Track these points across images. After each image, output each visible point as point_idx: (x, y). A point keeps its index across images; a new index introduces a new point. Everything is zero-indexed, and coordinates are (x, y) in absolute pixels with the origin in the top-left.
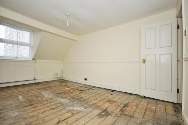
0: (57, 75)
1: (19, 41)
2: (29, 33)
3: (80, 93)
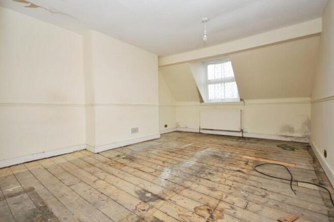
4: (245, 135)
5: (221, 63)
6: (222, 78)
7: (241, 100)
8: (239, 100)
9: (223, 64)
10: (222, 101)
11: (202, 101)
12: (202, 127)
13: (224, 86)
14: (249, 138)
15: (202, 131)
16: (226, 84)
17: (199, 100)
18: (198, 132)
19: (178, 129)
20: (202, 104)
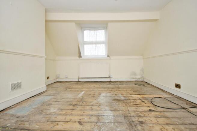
0: (135, 74)
1: (96, 40)
2: (103, 31)
3: (150, 110)
4: (112, 80)
5: (95, 30)
6: (95, 41)
7: (108, 56)
8: (106, 57)
9: (95, 31)
10: (95, 57)
11: (80, 56)
12: (80, 77)
13: (97, 46)
14: (115, 82)
15: (81, 80)
16: (98, 45)
17: (78, 55)
18: (78, 81)
19: (58, 80)
20: (80, 58)
